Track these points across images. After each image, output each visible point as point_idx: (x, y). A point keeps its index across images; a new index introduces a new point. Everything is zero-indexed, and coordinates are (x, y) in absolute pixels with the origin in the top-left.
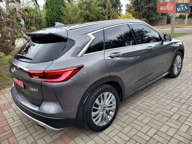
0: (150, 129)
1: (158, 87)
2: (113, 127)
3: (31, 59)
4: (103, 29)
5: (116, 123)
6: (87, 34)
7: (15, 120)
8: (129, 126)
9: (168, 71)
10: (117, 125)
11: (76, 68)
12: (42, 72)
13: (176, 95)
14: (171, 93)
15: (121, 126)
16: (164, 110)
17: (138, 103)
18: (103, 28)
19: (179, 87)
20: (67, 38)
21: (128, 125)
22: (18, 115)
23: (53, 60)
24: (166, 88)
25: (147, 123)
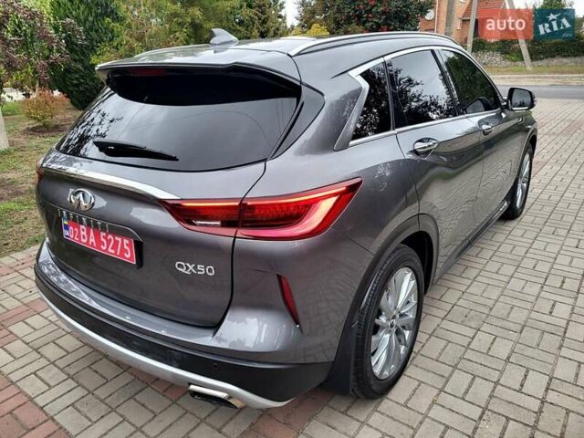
0: (526, 376)
1: (482, 246)
2: (410, 377)
3: (174, 159)
4: (381, 60)
5: (417, 366)
6: (350, 73)
7: (52, 384)
8: (460, 369)
9: (506, 199)
10: (419, 371)
11: (344, 188)
12: (237, 204)
13: (543, 267)
14: (528, 263)
15: (433, 372)
16: (534, 315)
17: (451, 297)
18: (383, 56)
19: (538, 245)
20: (299, 84)
21: (455, 367)
22: (53, 363)
23: (265, 160)
24: (506, 248)
25: (509, 358)
